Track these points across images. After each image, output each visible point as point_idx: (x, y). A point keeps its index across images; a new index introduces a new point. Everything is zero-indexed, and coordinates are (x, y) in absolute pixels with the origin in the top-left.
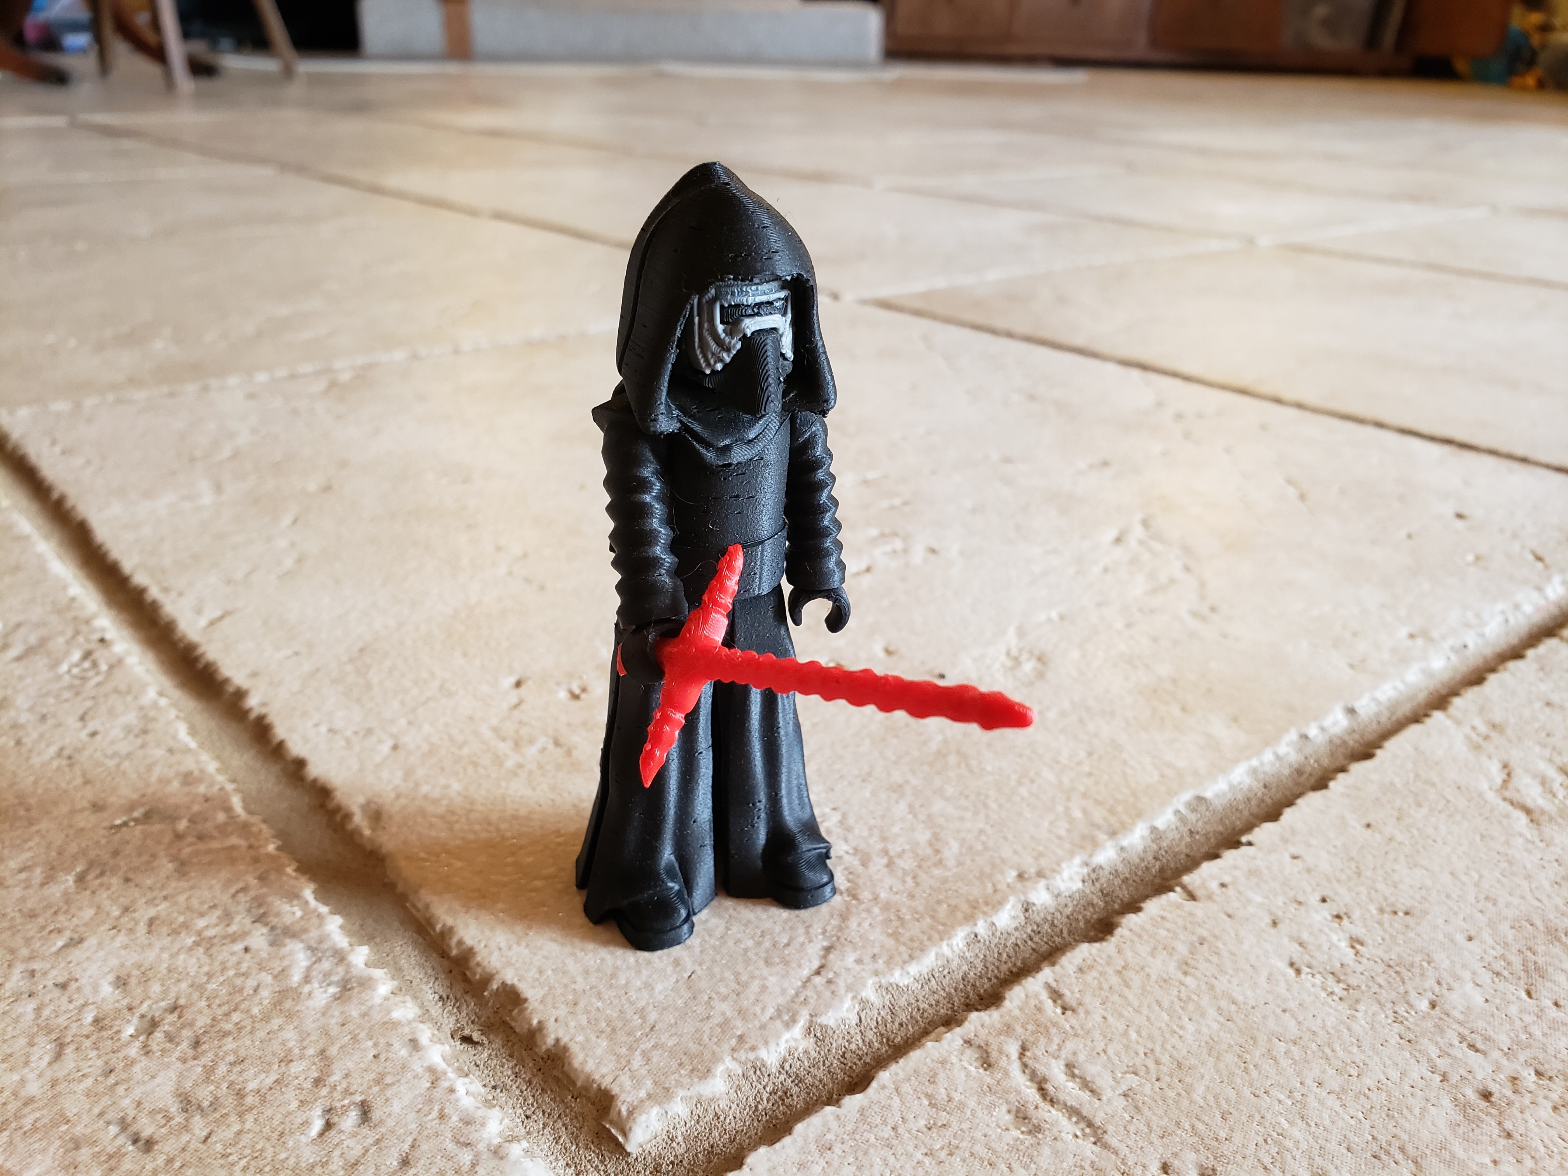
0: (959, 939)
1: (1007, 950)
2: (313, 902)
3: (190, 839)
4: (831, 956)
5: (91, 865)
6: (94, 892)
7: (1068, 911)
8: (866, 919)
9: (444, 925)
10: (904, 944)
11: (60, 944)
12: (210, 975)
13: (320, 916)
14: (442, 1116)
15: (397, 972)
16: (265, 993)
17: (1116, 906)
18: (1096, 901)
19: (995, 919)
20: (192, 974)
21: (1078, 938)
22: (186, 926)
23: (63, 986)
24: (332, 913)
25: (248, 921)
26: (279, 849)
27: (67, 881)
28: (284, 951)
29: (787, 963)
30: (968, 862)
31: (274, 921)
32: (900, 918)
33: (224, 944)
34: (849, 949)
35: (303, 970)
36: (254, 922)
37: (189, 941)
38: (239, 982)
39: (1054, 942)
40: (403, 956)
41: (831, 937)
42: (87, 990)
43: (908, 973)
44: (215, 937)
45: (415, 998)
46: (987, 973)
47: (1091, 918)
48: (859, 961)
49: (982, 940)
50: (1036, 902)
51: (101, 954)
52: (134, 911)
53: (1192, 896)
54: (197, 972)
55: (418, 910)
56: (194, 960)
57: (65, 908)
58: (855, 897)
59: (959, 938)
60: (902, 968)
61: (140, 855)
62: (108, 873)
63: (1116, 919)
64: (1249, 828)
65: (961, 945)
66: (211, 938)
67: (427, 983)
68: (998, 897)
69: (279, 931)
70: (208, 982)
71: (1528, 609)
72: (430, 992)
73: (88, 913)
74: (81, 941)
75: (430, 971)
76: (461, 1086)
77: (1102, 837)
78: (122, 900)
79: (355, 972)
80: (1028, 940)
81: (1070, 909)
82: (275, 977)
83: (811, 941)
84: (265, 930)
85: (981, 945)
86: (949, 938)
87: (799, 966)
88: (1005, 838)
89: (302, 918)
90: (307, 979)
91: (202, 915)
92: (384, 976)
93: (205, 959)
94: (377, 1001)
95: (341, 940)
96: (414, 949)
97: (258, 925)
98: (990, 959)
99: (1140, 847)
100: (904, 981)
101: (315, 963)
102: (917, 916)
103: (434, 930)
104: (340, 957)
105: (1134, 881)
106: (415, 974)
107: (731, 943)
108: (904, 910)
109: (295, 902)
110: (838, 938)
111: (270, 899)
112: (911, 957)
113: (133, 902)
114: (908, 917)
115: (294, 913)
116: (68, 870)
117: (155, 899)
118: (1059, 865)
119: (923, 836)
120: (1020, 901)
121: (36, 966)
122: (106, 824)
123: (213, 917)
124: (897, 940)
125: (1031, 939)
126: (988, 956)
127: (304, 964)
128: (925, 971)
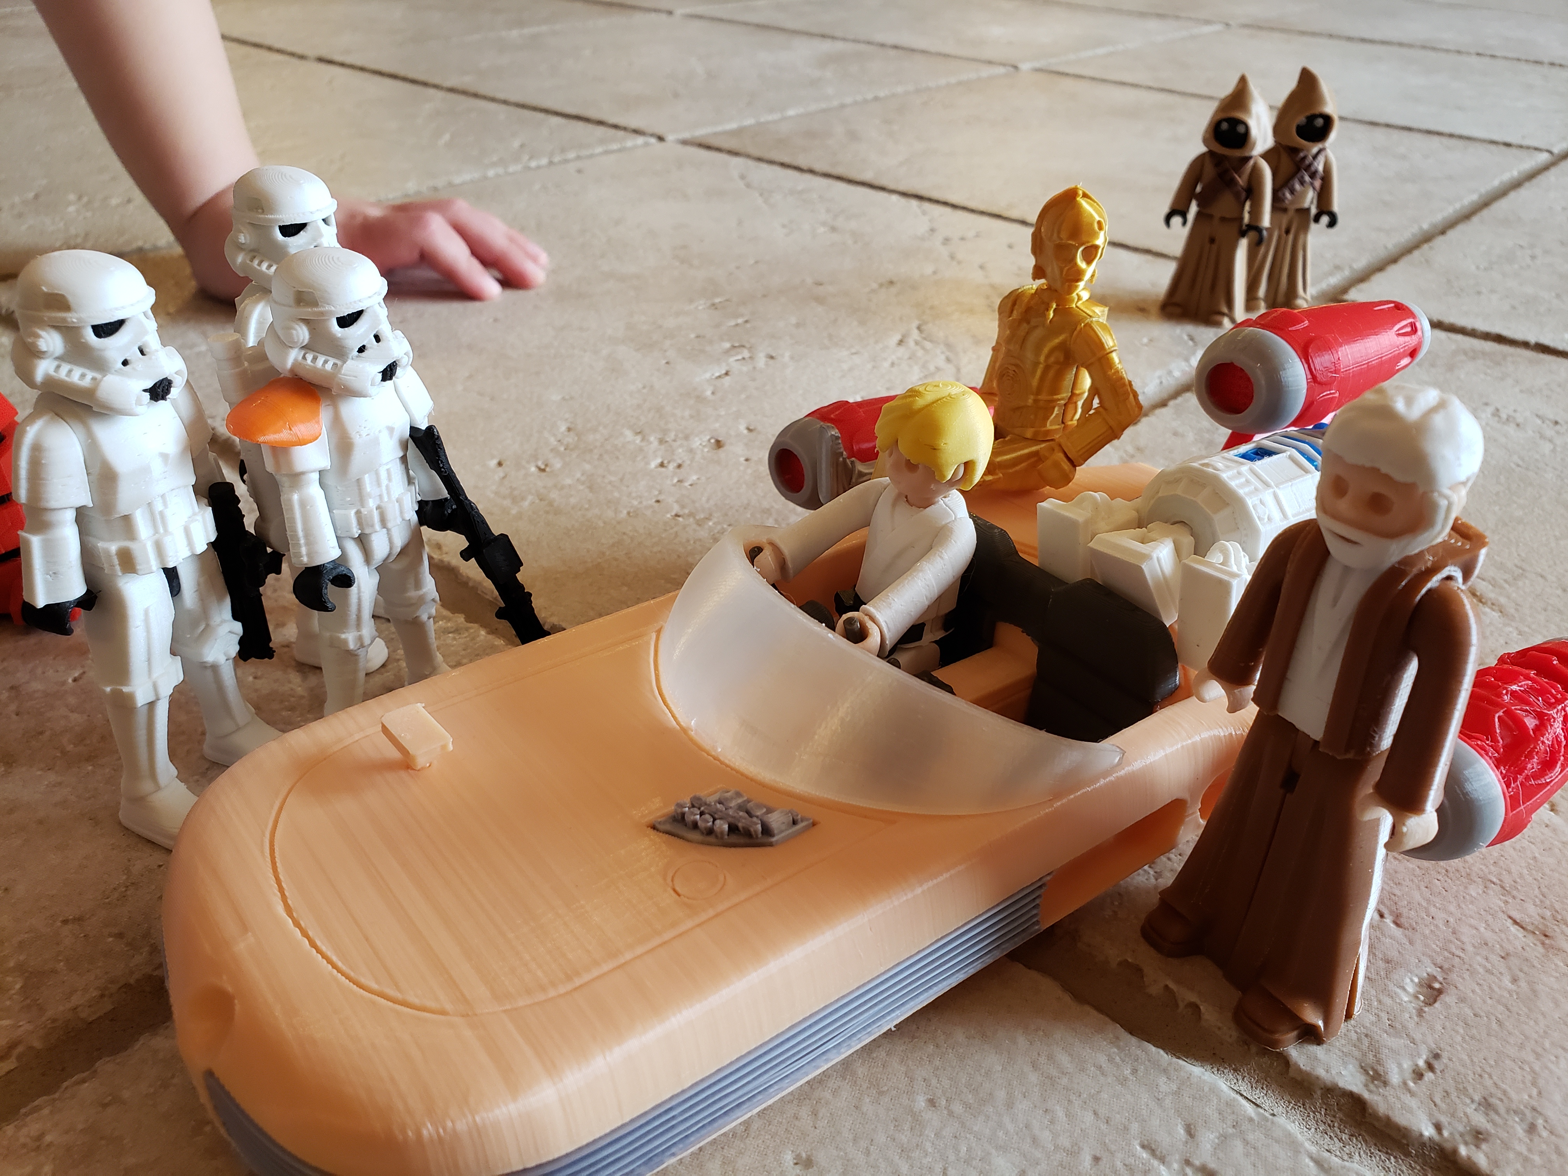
71: (1177, 374)
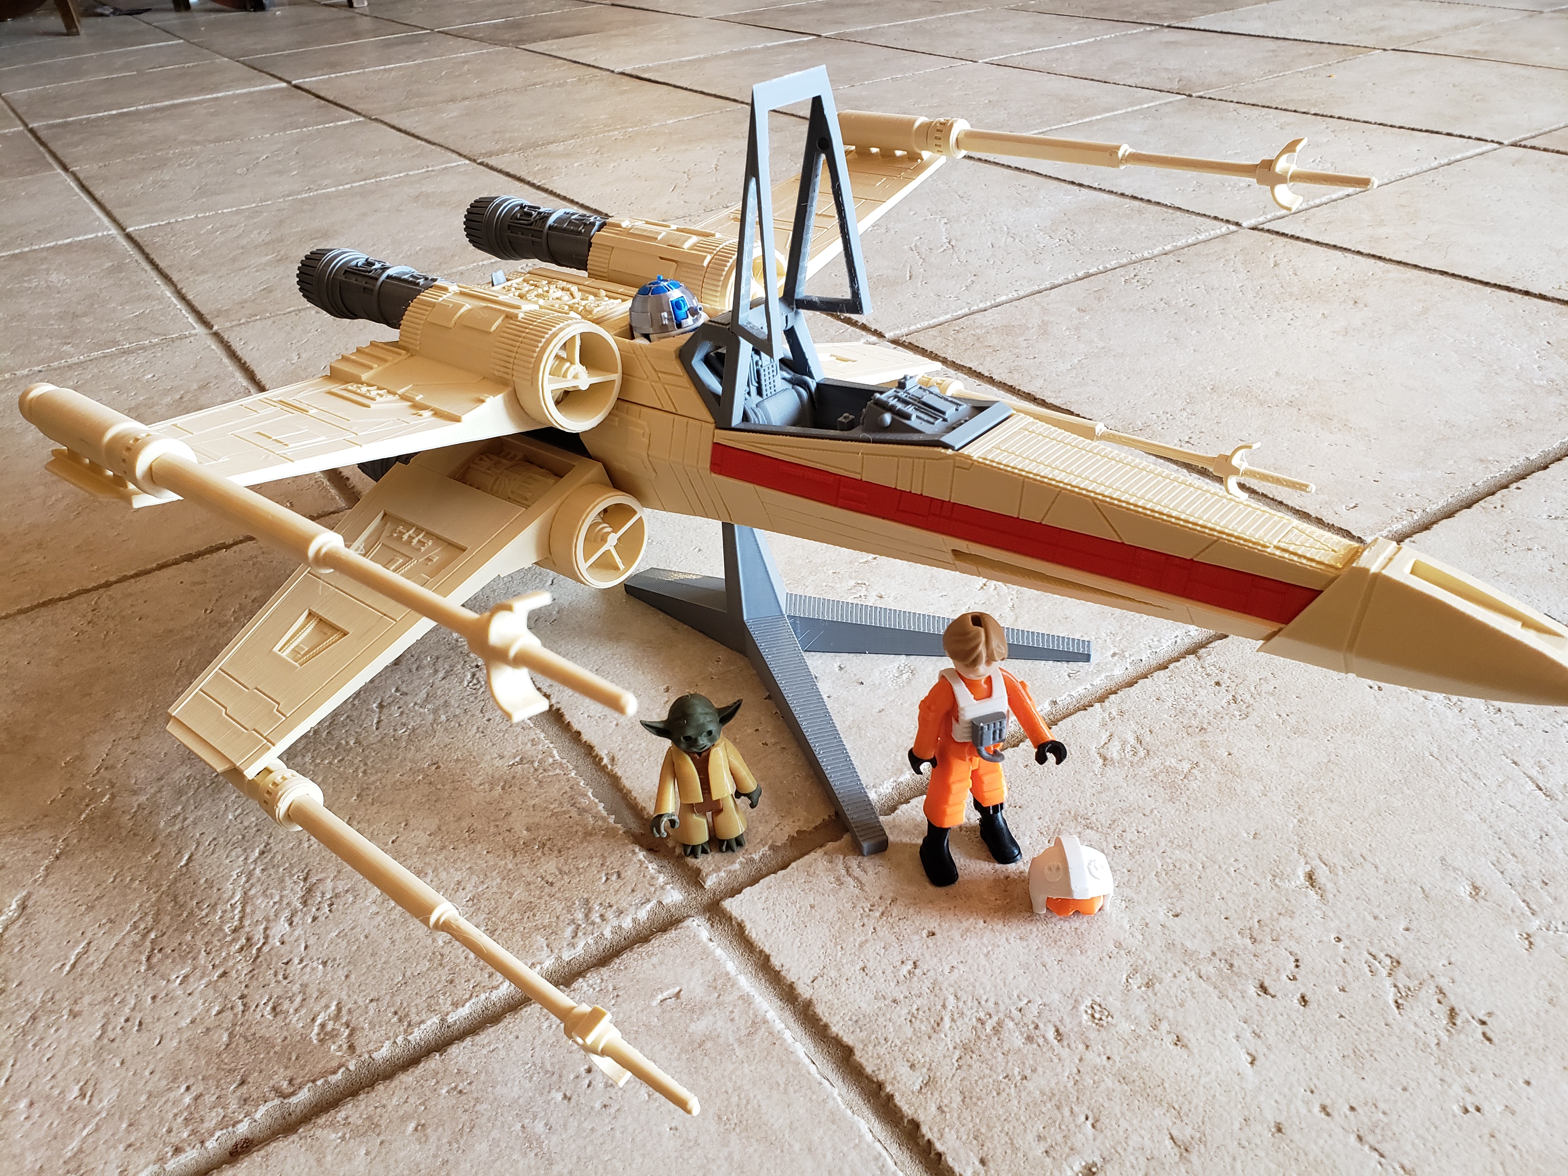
2: (592, 798)
3: (541, 771)
4: (784, 820)
5: (505, 782)
8: (800, 805)
10: (812, 815)
11: (504, 814)
12: (559, 827)
13: (595, 804)
14: (644, 876)
15: (625, 826)
16: (580, 834)
17: (902, 800)
21: (882, 814)
22: (547, 808)
23: (509, 831)
31: (578, 806)
37: (550, 814)
42: (518, 832)
72: (638, 832)
73: (510, 802)
74: (511, 813)
75: (637, 825)
76: (650, 866)
79: (610, 826)
81: (884, 801)
82: (582, 828)
83: (777, 813)
84: (576, 810)
87: (772, 823)
89: (588, 805)
90: (594, 829)
91: (551, 803)
92: (621, 827)
93: (556, 821)
95: (604, 813)
101: (596, 822)
103: (638, 809)
104: (604, 820)
109: (585, 798)
111: (576, 797)
121: (498, 823)
122: (507, 764)
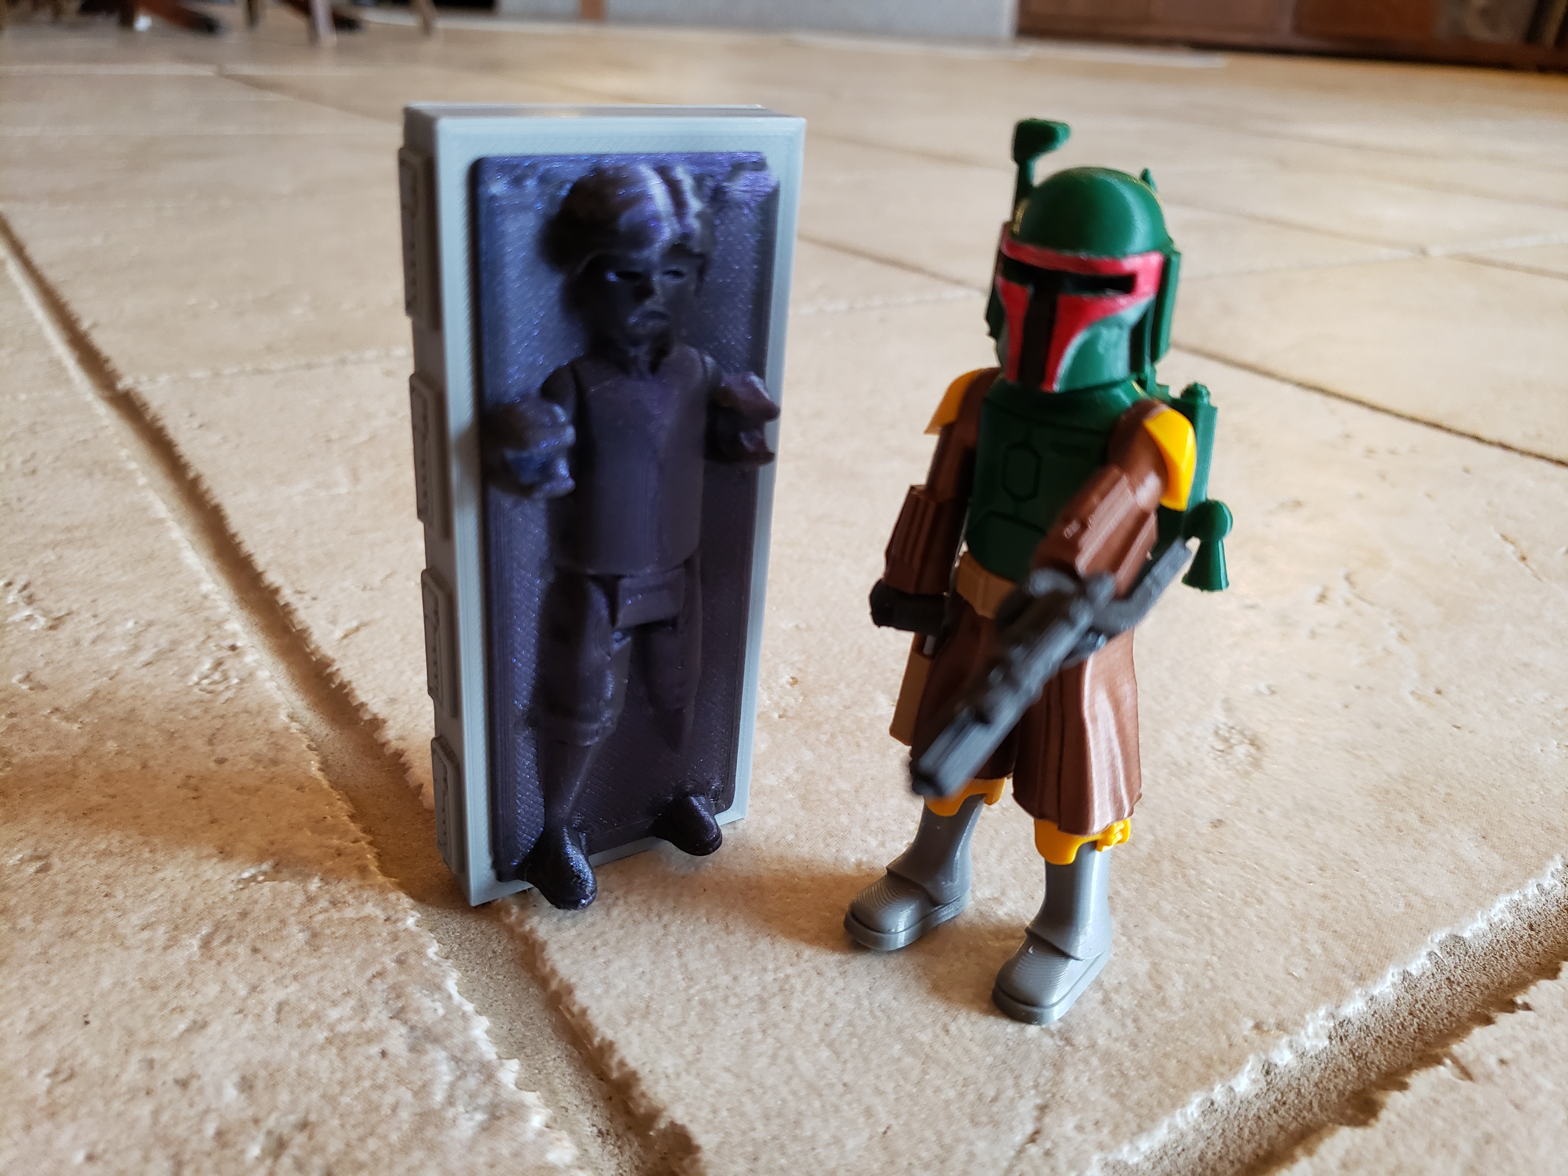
0: (1193, 1109)
1: (1249, 1124)
2: (457, 998)
3: (323, 903)
4: (1047, 1120)
5: (217, 928)
6: (219, 963)
7: (1316, 1076)
8: (1084, 1072)
9: (603, 1039)
10: (1131, 1110)
11: (182, 1026)
12: (343, 1084)
13: (464, 1016)
15: (551, 1097)
16: (404, 1114)
17: (1373, 1076)
18: (1347, 1065)
19: (1233, 1083)
20: (324, 1080)
21: (1332, 1117)
22: (317, 1016)
23: (184, 1084)
24: (478, 1013)
25: (384, 1016)
26: (418, 924)
27: (191, 945)
28: (426, 1059)
29: (996, 1124)
30: (1196, 1004)
31: (414, 1018)
32: (1123, 1074)
33: (359, 1045)
34: (1066, 1110)
35: (445, 1087)
36: (391, 1018)
37: (321, 1036)
38: (375, 1096)
39: (1304, 1118)
40: (556, 1075)
41: (1045, 1093)
42: (210, 1091)
43: (1138, 1149)
44: (349, 1033)
45: (572, 1132)
46: (1227, 1154)
47: (1345, 1089)
48: (1080, 1128)
49: (1219, 1110)
50: (1280, 1063)
51: (225, 1045)
52: (262, 991)
53: (1466, 1074)
54: (330, 1079)
55: (573, 1015)
56: (325, 1064)
57: (188, 980)
58: (1068, 1041)
59: (1194, 1106)
60: (1131, 1142)
61: (269, 919)
62: (234, 940)
63: (1379, 1096)
64: (1522, 984)
65: (1196, 1115)
66: (344, 1036)
67: (584, 1111)
68: (1234, 1054)
69: (419, 1033)
70: (341, 1093)
72: (588, 1123)
73: (213, 990)
74: (204, 1025)
75: (588, 1097)
77: (1348, 983)
78: (249, 975)
79: (504, 1095)
80: (1272, 1112)
81: (1318, 1074)
82: (416, 1094)
83: (1021, 1097)
84: (403, 1030)
85: (1218, 1114)
86: (1183, 1106)
87: (1011, 1129)
88: (1236, 975)
89: (444, 1017)
90: (450, 1101)
91: (335, 1004)
92: (537, 1102)
93: (338, 1063)
94: (530, 1136)
95: (488, 1050)
96: (569, 1065)
97: (396, 1022)
98: (1229, 1135)
99: (1392, 998)
100: (1134, 1160)
101: (459, 1078)
102: (1143, 1073)
103: (591, 1043)
104: (488, 1073)
105: (1390, 1043)
106: (570, 1098)
107: (929, 1092)
108: (1127, 1064)
109: (437, 996)
110: (1053, 1096)
111: (409, 990)
112: (1141, 1129)
113: (261, 979)
114: (1132, 1073)
115: (436, 1010)
116: (192, 932)
117: (284, 977)
118: (1302, 1017)
119: (1141, 966)
120: (1260, 1060)
121: (156, 1054)
122: (234, 876)
123: (347, 1007)
124: (1122, 1103)
125: (1276, 1112)
126: (1227, 1131)
127: (448, 1078)
128: (1157, 1146)
